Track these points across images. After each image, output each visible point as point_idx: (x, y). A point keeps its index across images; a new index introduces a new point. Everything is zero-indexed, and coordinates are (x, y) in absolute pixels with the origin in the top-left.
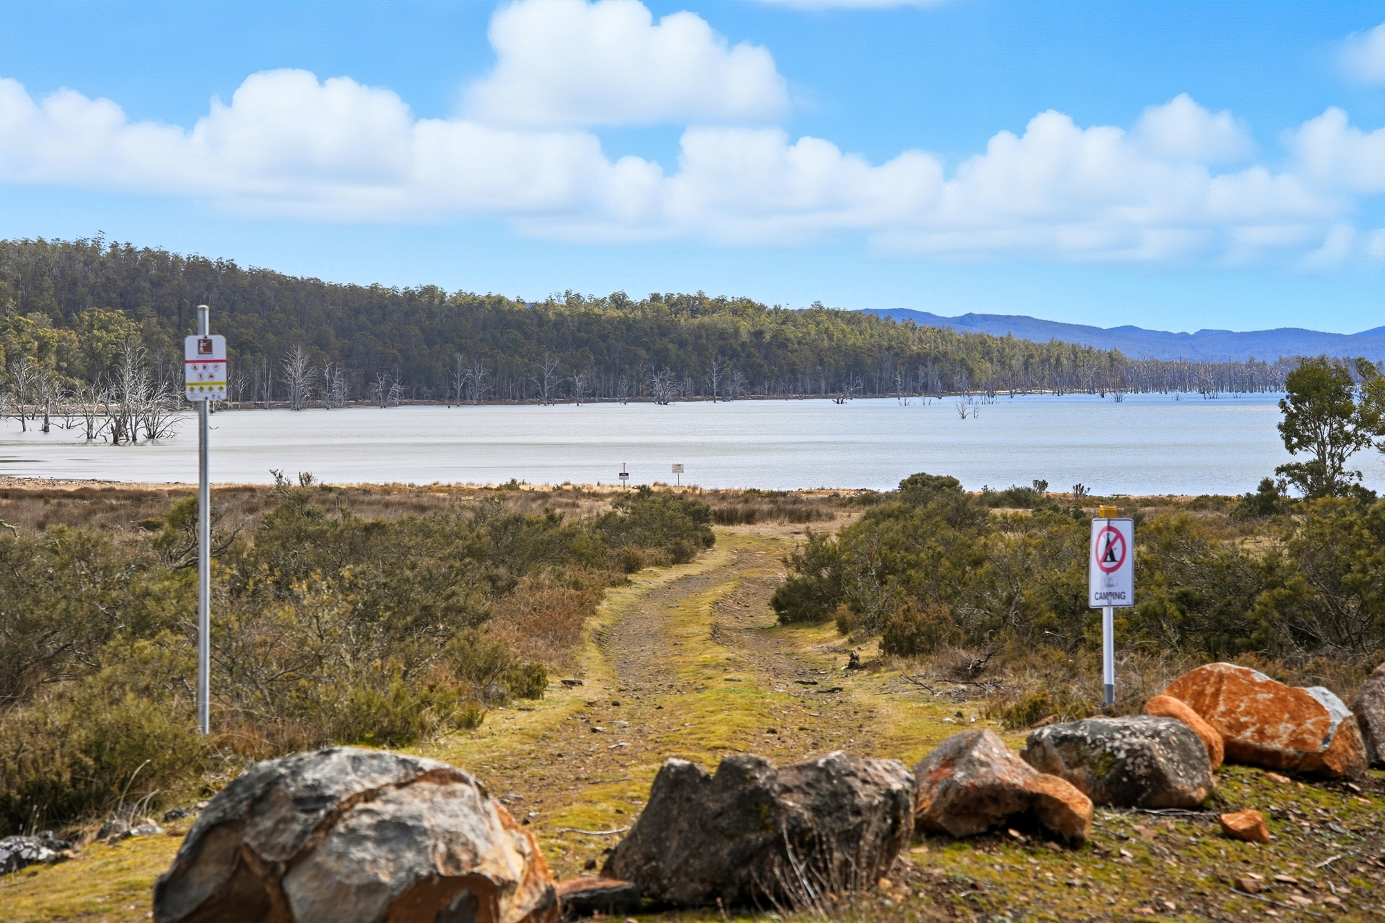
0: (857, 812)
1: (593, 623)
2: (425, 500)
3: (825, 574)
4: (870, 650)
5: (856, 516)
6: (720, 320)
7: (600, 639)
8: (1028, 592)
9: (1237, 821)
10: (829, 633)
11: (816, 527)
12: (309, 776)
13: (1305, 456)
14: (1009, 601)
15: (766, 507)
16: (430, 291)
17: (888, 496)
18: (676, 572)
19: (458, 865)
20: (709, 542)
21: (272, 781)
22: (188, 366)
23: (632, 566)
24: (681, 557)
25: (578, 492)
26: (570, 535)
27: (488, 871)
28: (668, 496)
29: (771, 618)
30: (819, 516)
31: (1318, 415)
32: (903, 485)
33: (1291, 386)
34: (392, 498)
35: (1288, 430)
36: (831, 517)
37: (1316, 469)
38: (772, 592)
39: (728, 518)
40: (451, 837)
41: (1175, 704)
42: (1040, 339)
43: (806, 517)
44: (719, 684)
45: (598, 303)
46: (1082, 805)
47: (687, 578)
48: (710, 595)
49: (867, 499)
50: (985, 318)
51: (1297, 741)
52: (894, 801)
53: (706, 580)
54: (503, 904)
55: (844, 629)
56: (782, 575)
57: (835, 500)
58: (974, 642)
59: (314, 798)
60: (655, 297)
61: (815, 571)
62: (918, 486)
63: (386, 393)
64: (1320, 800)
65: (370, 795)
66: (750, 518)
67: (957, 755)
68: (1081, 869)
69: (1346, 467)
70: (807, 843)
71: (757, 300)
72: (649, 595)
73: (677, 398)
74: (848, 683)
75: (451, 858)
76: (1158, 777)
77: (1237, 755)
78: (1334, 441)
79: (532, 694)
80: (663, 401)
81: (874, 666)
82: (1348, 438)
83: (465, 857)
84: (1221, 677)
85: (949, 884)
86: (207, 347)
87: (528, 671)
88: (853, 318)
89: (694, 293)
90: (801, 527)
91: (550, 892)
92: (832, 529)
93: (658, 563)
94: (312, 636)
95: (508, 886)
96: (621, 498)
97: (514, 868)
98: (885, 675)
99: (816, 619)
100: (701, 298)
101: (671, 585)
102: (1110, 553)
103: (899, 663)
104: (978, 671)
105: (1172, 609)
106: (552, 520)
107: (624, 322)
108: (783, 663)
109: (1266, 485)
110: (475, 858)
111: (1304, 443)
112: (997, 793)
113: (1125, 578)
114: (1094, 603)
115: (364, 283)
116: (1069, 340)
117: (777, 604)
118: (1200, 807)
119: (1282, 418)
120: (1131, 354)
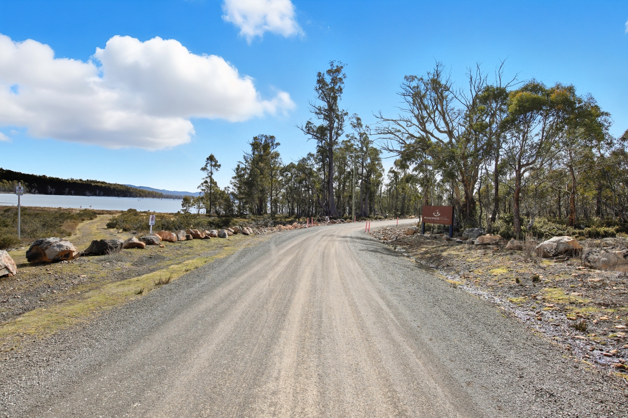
0: (117, 245)
1: (78, 227)
2: (43, 209)
3: (115, 221)
4: (121, 231)
5: (120, 214)
6: (99, 184)
7: (79, 230)
8: (143, 224)
9: (161, 246)
10: (115, 229)
11: (114, 215)
12: (48, 240)
13: (185, 208)
14: (141, 225)
15: (106, 212)
16: (44, 176)
17: (125, 211)
18: (91, 221)
19: (68, 249)
20: (96, 217)
21: (42, 241)
22: (17, 191)
23: (83, 220)
24: (91, 219)
25: (72, 209)
26: (73, 215)
27: (71, 249)
28: (89, 211)
29: (106, 227)
30: (114, 214)
31: (186, 203)
32: (128, 210)
33: (184, 199)
34: (37, 209)
35: (183, 205)
36: (116, 214)
37: (185, 210)
38: (106, 224)
39: (99, 214)
40: (67, 246)
41: (157, 235)
42: (151, 191)
43: (112, 214)
44: (98, 235)
45: (77, 180)
46: (144, 244)
47: (92, 222)
48: (96, 224)
49: (122, 212)
50: (143, 187)
51: (170, 238)
52: (122, 244)
53: (96, 222)
54: (73, 253)
55: (117, 228)
56: (108, 222)
57: (117, 212)
58: (135, 230)
59: (49, 242)
60: (88, 180)
61: (113, 221)
62: (130, 210)
63: (34, 192)
64: (171, 244)
65: (56, 242)
66: (103, 214)
67: (130, 239)
68: (143, 250)
69: (190, 210)
70: (111, 248)
71: (106, 182)
72: (87, 224)
73: (91, 196)
74: (117, 235)
75: (67, 249)
76: (153, 242)
77: (163, 240)
78: (188, 207)
79: (69, 236)
80: (88, 196)
81: (121, 233)
82: (190, 206)
83: (68, 248)
84: (163, 232)
85: (128, 252)
86: (20, 188)
87: (69, 233)
88: (122, 185)
89: (95, 180)
90: (111, 215)
91: (79, 252)
92: (116, 216)
93: (88, 220)
94: (36, 227)
95: (74, 251)
96: (80, 211)
97: (75, 250)
98: (122, 234)
99: (113, 227)
100: (96, 181)
101: (90, 223)
102: (152, 219)
103: (125, 232)
104: (135, 233)
105: (161, 226)
106: (69, 213)
107: (82, 183)
108: (107, 232)
109: (179, 212)
110: (70, 248)
111: (185, 206)
112: (134, 243)
113: (154, 222)
114: (150, 224)
115: (30, 173)
116: (155, 191)
117: (107, 225)
118: (158, 245)
119: (182, 203)
120: (164, 194)
